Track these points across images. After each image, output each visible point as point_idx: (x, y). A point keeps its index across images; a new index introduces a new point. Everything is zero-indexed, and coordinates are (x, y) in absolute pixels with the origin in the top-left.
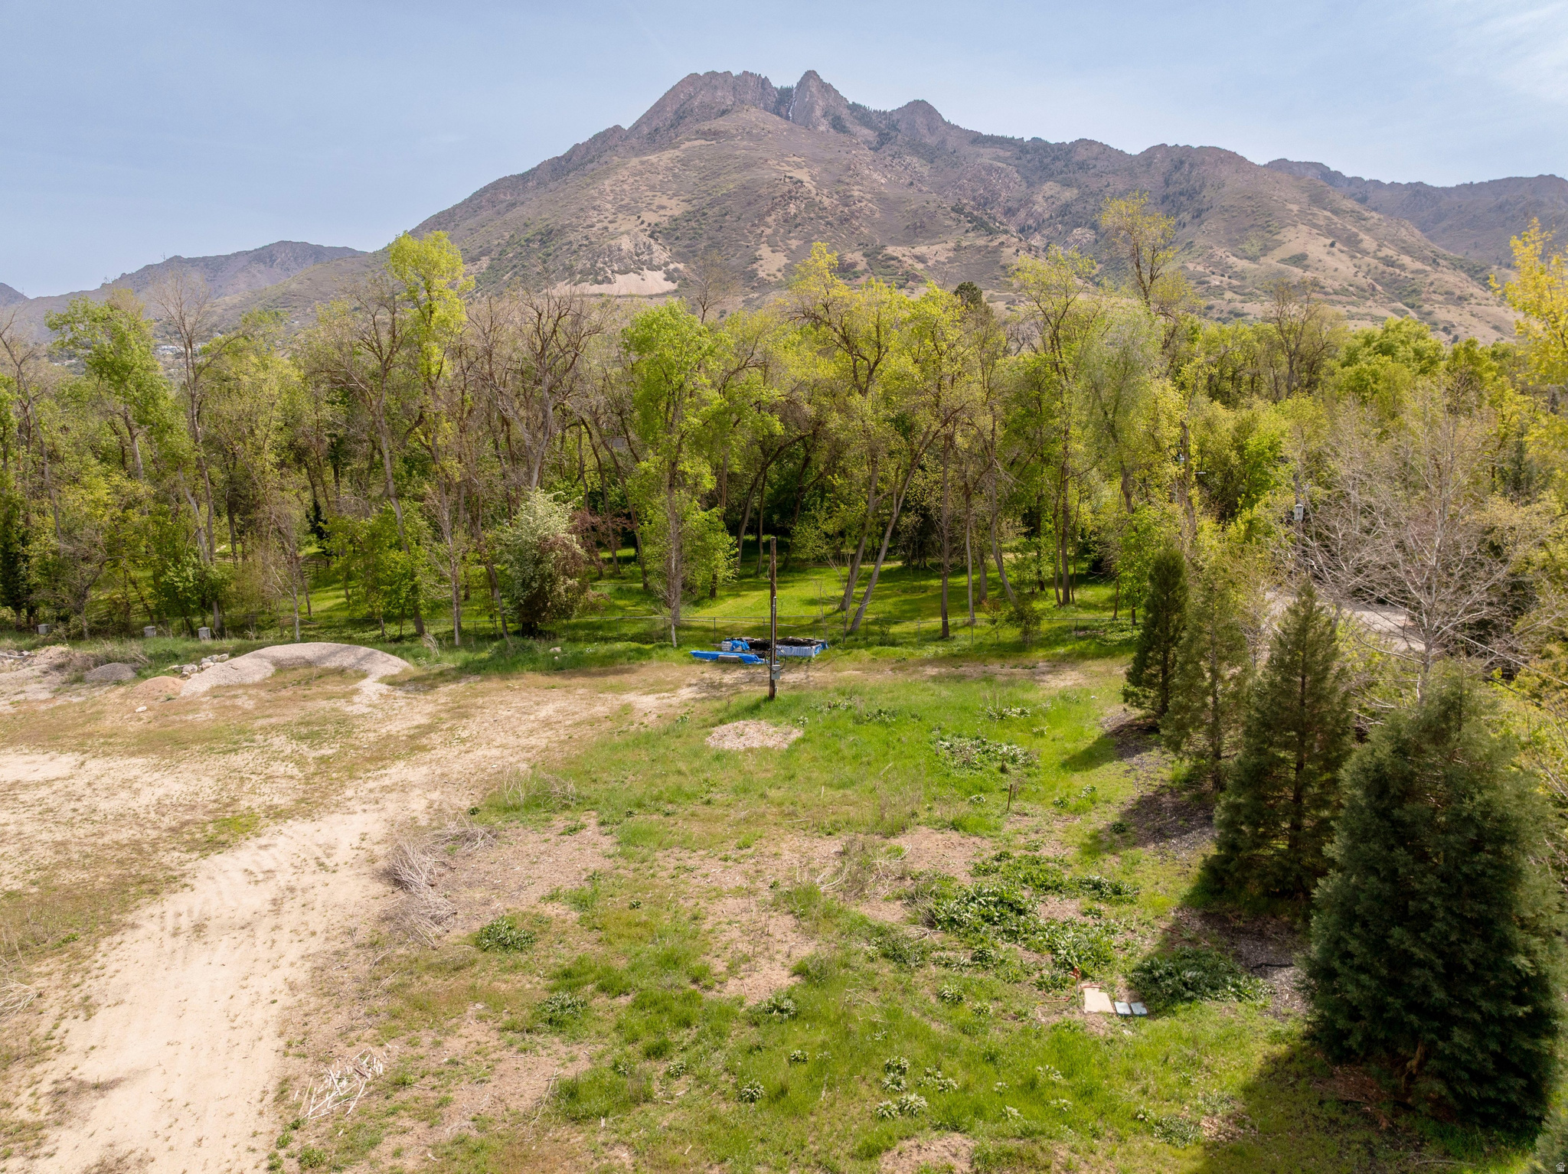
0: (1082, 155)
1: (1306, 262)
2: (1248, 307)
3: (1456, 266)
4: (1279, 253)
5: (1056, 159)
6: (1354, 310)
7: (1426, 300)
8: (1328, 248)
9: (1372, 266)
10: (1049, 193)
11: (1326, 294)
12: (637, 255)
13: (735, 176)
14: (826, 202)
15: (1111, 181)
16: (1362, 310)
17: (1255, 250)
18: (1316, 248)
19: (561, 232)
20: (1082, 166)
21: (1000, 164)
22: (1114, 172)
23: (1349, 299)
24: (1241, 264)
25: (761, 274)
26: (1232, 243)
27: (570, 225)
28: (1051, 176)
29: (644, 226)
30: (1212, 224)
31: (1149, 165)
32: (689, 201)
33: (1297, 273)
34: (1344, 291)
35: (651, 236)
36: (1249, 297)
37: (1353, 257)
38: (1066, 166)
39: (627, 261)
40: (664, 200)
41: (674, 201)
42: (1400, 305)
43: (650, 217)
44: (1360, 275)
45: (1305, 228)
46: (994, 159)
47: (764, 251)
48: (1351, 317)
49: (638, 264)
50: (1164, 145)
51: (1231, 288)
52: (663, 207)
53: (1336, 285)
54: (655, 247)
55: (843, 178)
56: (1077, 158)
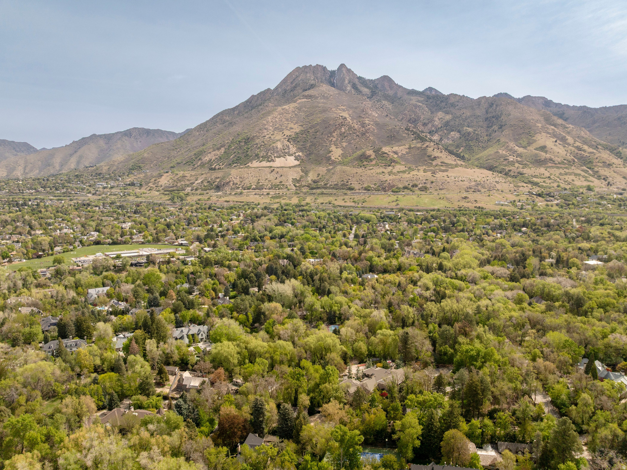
0: (452, 100)
1: (546, 149)
2: (525, 171)
3: (606, 148)
4: (535, 145)
5: (442, 102)
6: (567, 171)
7: (595, 166)
8: (554, 143)
9: (573, 151)
10: (440, 117)
11: (555, 164)
12: (284, 150)
13: (320, 115)
14: (356, 127)
15: (464, 111)
16: (570, 171)
17: (525, 144)
18: (550, 143)
19: (253, 139)
20: (453, 105)
21: (420, 104)
22: (465, 108)
23: (565, 166)
24: (520, 150)
25: (333, 158)
26: (516, 140)
27: (256, 136)
28: (440, 109)
29: (285, 137)
30: (506, 132)
31: (479, 105)
32: (302, 126)
33: (543, 155)
34: (562, 163)
35: (288, 141)
36: (525, 166)
37: (564, 147)
38: (446, 105)
39: (280, 152)
40: (292, 125)
41: (296, 126)
42: (585, 168)
43: (287, 133)
44: (568, 154)
45: (544, 134)
46: (417, 101)
47: (333, 148)
48: (566, 174)
49: (284, 153)
50: (485, 97)
51: (518, 162)
52: (292, 128)
53: (559, 160)
54: (291, 146)
55: (361, 115)
56: (450, 102)
